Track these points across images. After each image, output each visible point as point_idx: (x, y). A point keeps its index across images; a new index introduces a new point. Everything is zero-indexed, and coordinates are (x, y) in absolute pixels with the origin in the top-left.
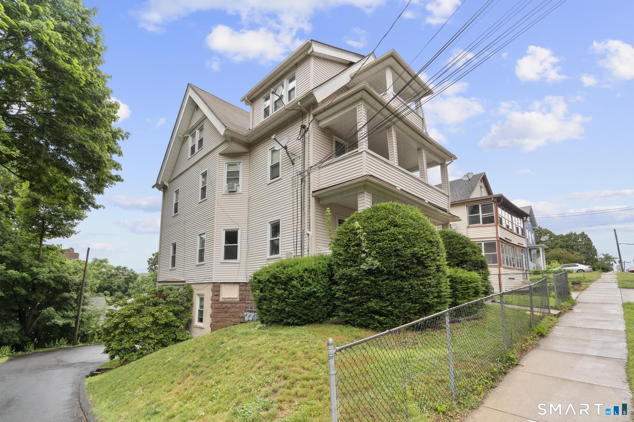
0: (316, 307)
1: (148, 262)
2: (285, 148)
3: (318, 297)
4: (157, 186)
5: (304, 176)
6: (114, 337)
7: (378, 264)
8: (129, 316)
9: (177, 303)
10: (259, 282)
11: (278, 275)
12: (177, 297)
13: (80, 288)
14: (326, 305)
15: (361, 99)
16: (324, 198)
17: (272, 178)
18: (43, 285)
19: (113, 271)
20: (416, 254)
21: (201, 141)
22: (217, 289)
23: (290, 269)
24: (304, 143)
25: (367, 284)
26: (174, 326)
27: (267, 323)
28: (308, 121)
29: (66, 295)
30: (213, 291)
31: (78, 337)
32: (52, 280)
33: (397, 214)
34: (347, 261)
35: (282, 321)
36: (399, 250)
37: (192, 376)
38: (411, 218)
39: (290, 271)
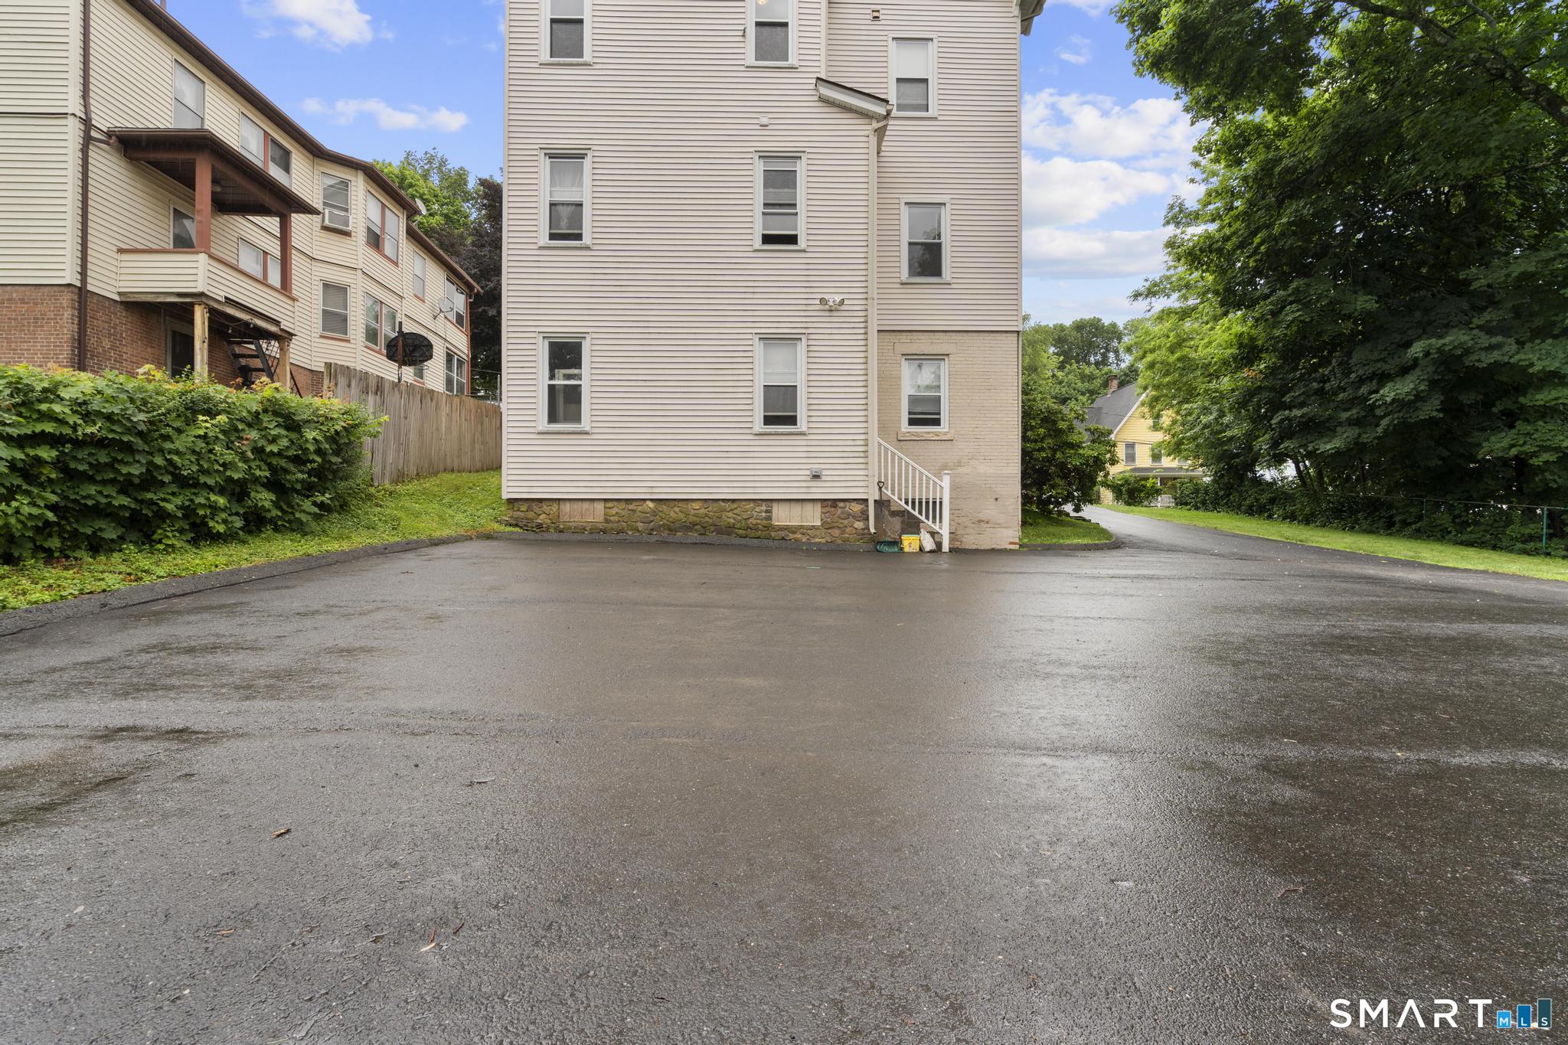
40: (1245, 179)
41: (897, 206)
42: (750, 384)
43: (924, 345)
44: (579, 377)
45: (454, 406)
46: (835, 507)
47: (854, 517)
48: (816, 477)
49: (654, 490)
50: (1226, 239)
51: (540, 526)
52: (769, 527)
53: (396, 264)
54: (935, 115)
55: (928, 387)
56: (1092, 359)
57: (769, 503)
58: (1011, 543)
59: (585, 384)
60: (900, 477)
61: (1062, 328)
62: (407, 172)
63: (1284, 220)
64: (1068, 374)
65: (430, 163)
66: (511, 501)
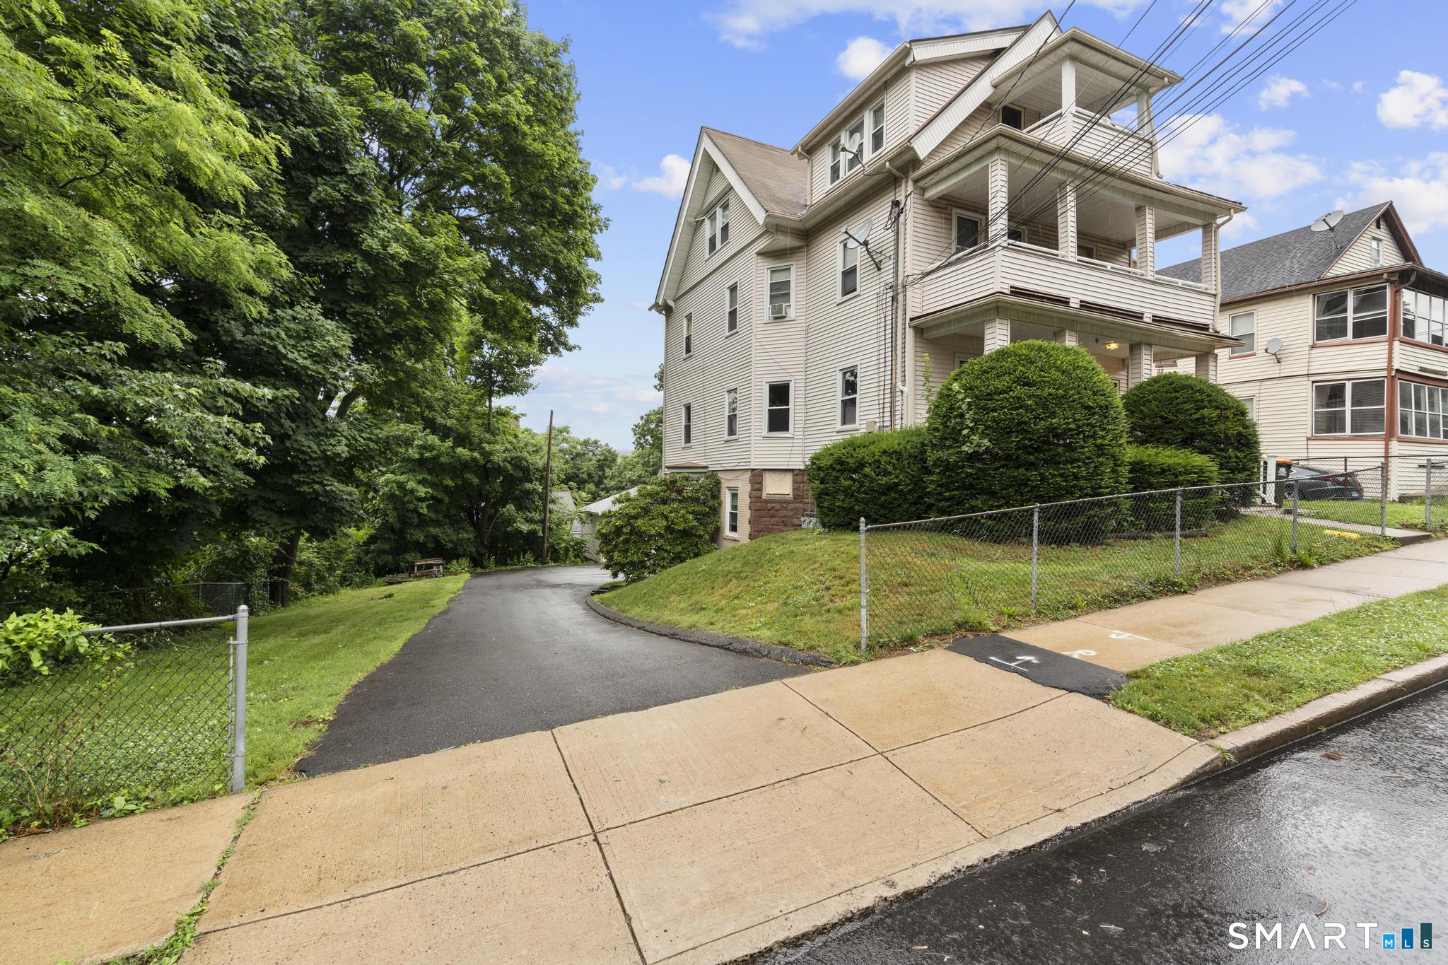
0: (899, 506)
1: (634, 430)
2: (866, 243)
3: (902, 491)
4: (656, 306)
5: (896, 292)
6: (616, 546)
7: (989, 444)
8: (636, 517)
9: (696, 500)
10: (819, 468)
11: (844, 458)
12: (697, 491)
13: (543, 474)
14: (915, 504)
15: (998, 149)
16: (929, 328)
17: (845, 294)
18: (499, 470)
19: (579, 447)
20: (1056, 428)
21: (725, 229)
22: (758, 479)
23: (862, 450)
24: (898, 233)
25: (971, 473)
26: (695, 536)
27: (829, 527)
28: (905, 191)
29: (528, 486)
30: (752, 482)
31: (548, 552)
32: (509, 463)
33: (1032, 363)
34: (946, 439)
35: (850, 524)
36: (1025, 423)
37: (735, 581)
38: (1058, 369)
39: (861, 453)
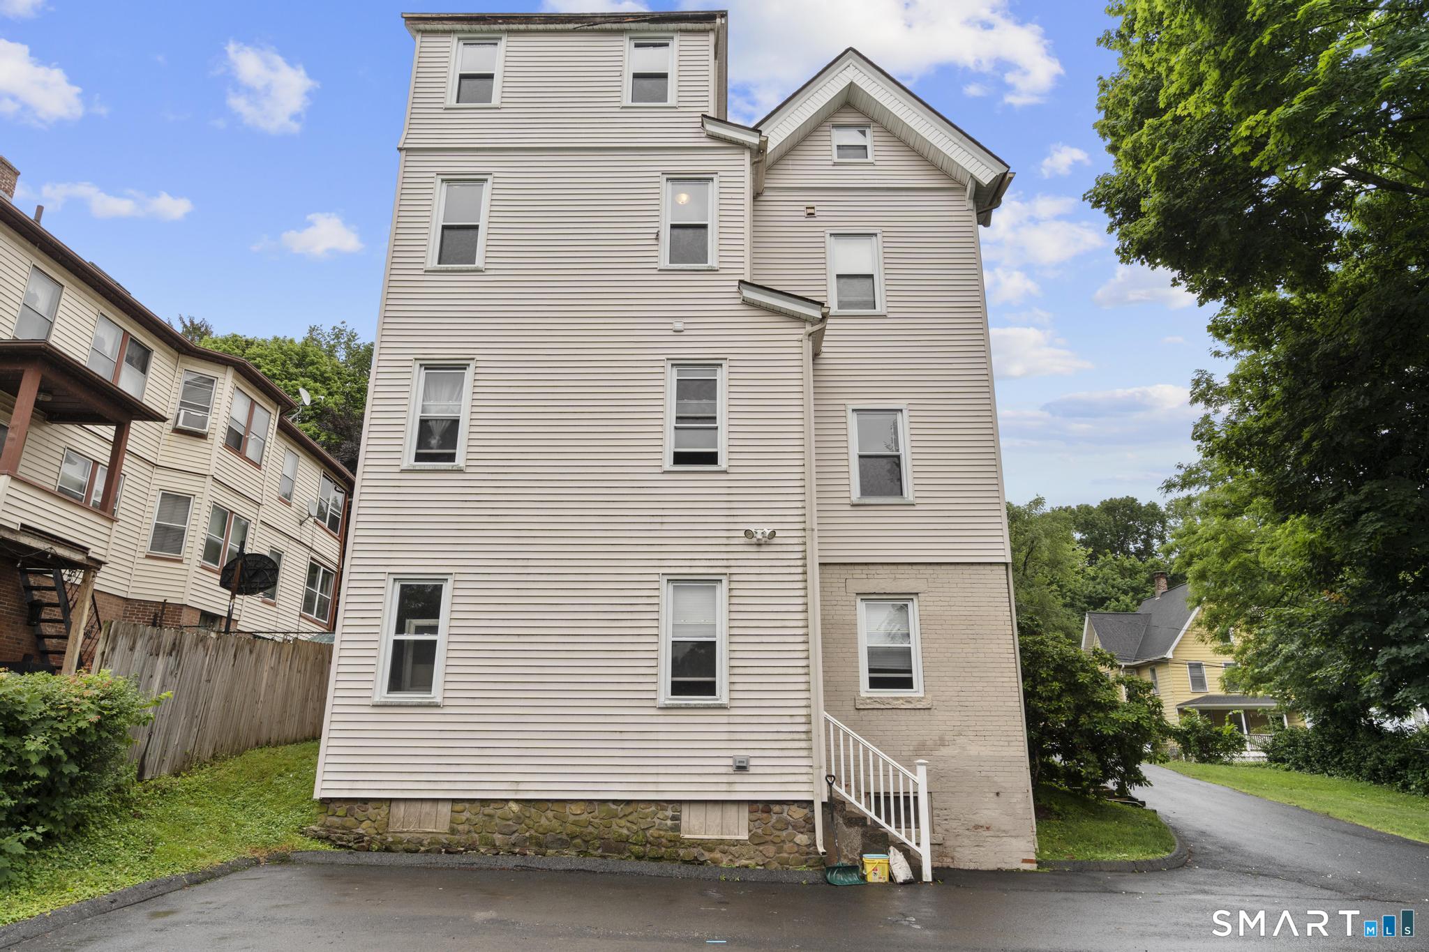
40: (1276, 365)
41: (843, 414)
42: (654, 639)
43: (883, 581)
44: (434, 630)
45: (284, 656)
46: (769, 811)
47: (795, 827)
48: (741, 768)
49: (522, 787)
50: (1268, 430)
51: (360, 838)
52: (677, 842)
53: (258, 466)
54: (884, 312)
55: (892, 637)
56: (1131, 547)
57: (677, 806)
58: (1025, 861)
59: (441, 638)
60: (857, 766)
61: (1087, 510)
62: (310, 349)
63: (1336, 413)
64: (1101, 568)
65: (337, 337)
66: (325, 802)
